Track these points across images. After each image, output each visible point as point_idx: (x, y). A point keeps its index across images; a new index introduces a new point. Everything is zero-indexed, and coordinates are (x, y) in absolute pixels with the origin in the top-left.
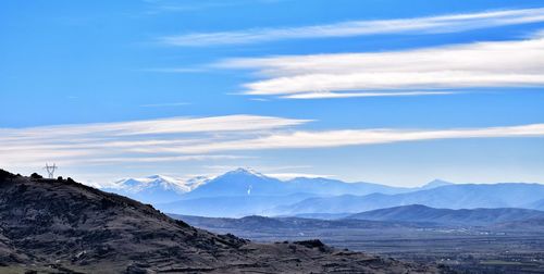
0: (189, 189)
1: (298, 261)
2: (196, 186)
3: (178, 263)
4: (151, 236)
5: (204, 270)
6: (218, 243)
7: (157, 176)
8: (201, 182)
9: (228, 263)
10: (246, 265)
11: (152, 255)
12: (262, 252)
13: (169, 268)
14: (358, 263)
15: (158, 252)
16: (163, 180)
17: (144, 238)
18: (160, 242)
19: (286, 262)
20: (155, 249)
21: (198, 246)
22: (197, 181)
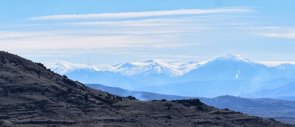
0: (181, 73)
1: (169, 117)
2: (188, 71)
3: (41, 115)
4: (21, 90)
5: (65, 123)
6: (93, 99)
7: (152, 61)
8: (193, 67)
9: (95, 117)
10: (112, 120)
11: (16, 108)
12: (135, 109)
13: (29, 120)
14: (233, 122)
15: (24, 105)
16: (157, 64)
17: (13, 91)
18: (28, 96)
19: (156, 118)
20: (21, 102)
21: (69, 102)
22: (189, 65)
